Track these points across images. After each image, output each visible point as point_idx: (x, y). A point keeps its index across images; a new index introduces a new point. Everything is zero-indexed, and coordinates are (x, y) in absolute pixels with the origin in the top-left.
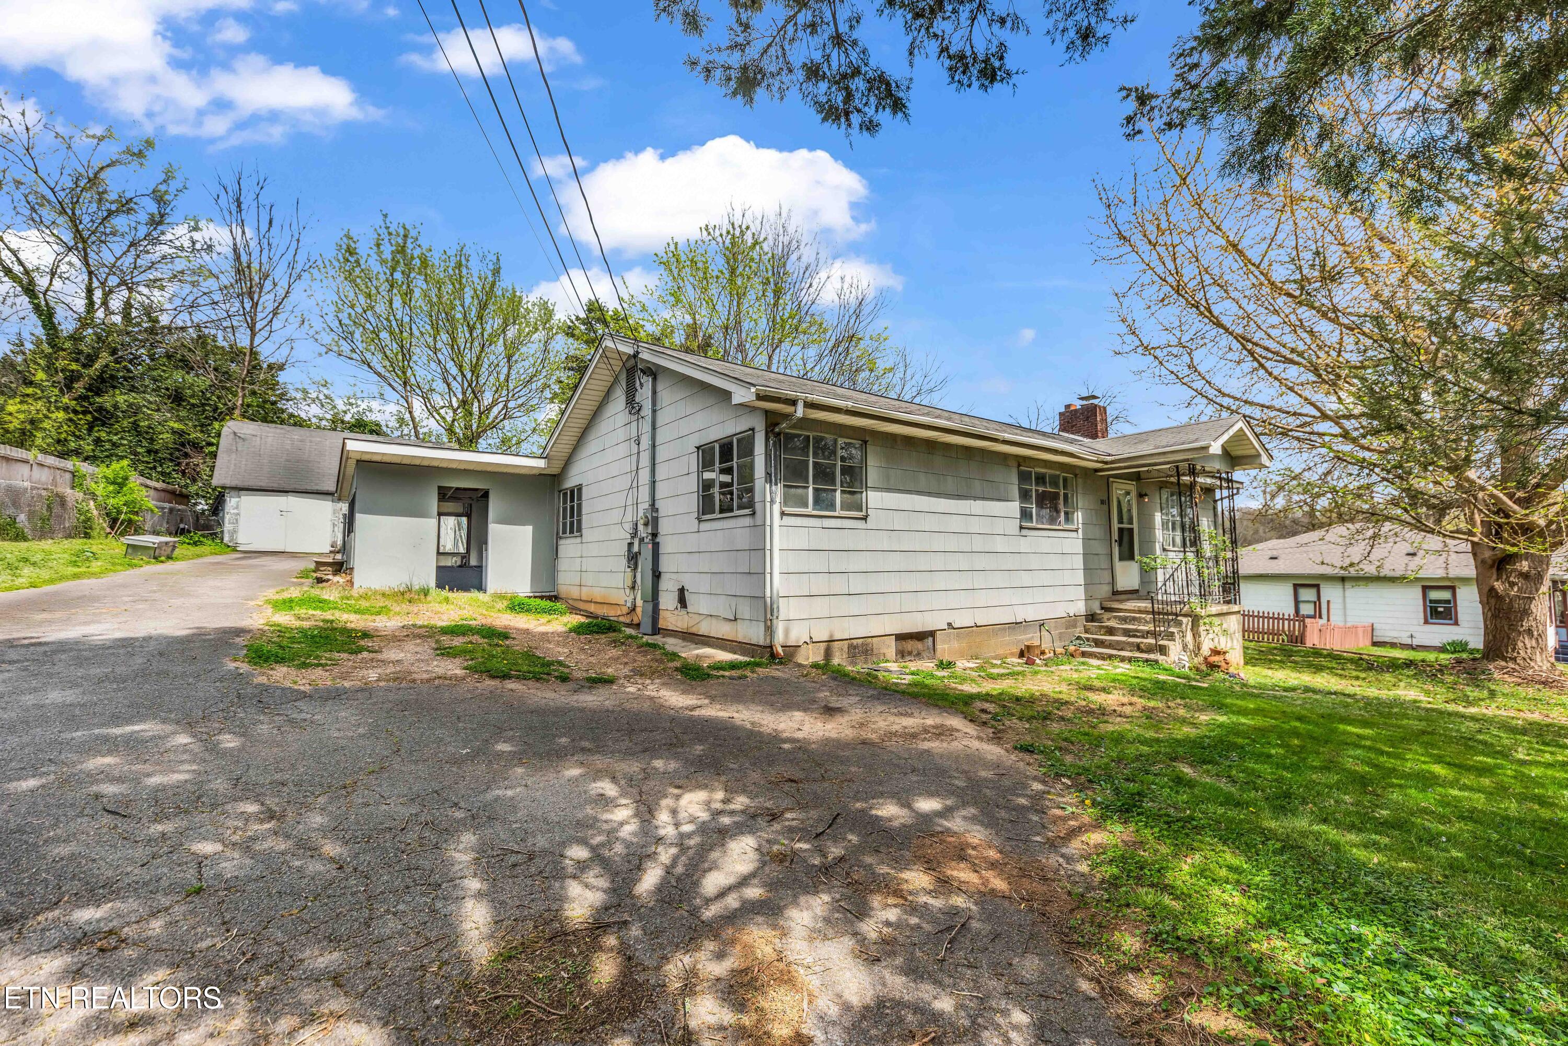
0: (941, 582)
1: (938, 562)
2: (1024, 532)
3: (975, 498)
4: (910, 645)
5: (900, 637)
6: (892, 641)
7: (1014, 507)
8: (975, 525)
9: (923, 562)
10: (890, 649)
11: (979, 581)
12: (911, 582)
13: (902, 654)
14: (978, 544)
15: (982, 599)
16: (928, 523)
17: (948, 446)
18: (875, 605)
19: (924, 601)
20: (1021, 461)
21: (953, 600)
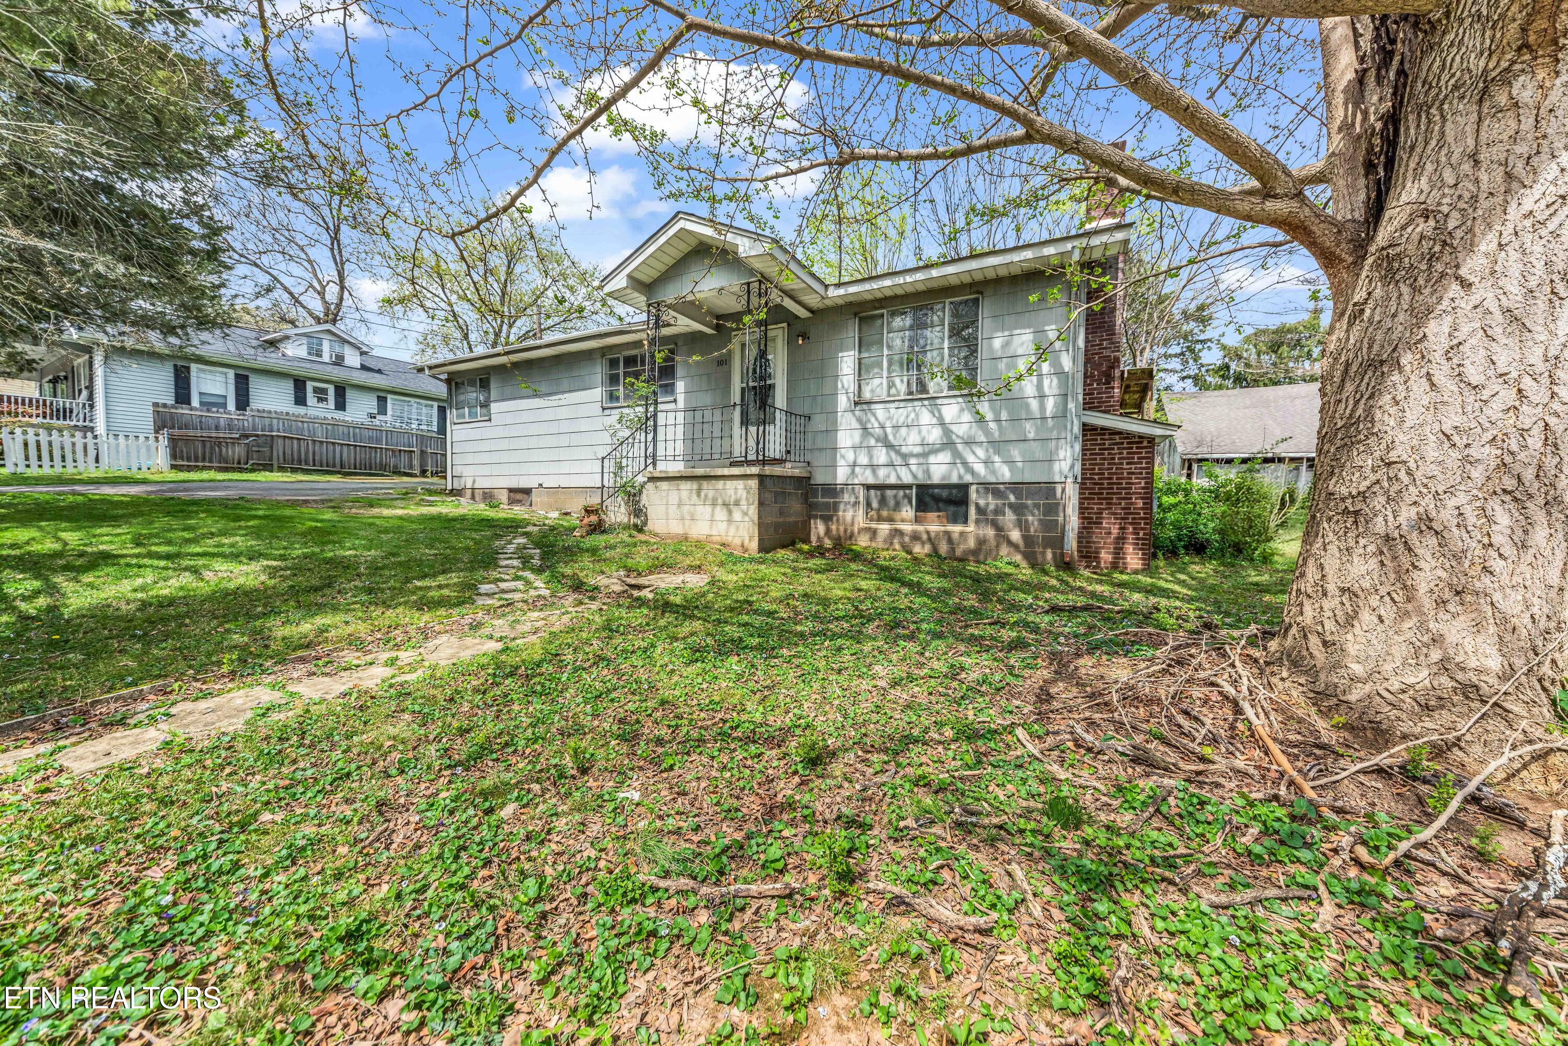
0: (535, 455)
1: (533, 442)
2: (607, 412)
3: (563, 392)
4: (519, 496)
5: (511, 490)
6: (505, 492)
7: (597, 393)
8: (563, 413)
9: (523, 443)
10: (504, 497)
11: (564, 454)
12: (516, 456)
13: (512, 502)
14: (565, 427)
15: (565, 468)
16: (525, 416)
17: (541, 360)
18: (496, 470)
19: (525, 468)
20: (603, 351)
21: (544, 468)
